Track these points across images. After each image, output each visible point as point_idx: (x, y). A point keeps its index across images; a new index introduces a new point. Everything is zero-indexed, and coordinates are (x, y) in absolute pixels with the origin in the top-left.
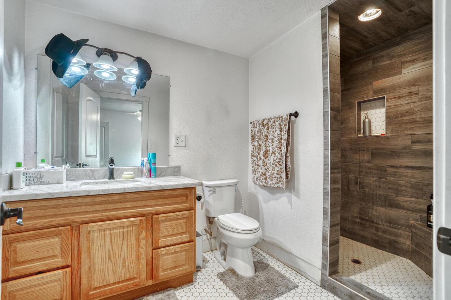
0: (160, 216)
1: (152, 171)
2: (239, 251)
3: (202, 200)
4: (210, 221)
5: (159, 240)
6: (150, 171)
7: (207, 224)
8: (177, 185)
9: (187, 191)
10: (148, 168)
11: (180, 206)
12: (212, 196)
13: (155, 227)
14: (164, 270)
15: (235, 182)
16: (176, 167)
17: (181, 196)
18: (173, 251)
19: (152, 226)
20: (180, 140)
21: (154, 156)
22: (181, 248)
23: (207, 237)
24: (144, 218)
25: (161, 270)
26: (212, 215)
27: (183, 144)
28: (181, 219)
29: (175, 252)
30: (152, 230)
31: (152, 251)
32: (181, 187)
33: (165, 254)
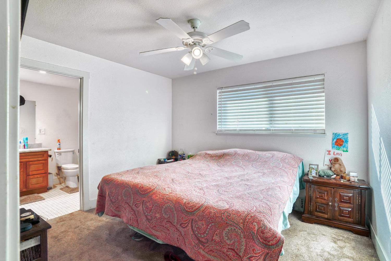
0: (30, 163)
1: (26, 146)
2: (71, 178)
3: (52, 157)
4: (59, 168)
5: (29, 172)
6: (24, 146)
7: (58, 170)
8: (39, 150)
9: (43, 153)
10: (23, 144)
11: (40, 159)
12: (59, 156)
13: (28, 167)
14: (31, 185)
15: (73, 150)
16: (39, 144)
17: (40, 155)
18: (36, 177)
19: (26, 167)
20: (42, 131)
21: (27, 139)
22: (41, 176)
23: (58, 177)
24: (23, 163)
25: (30, 185)
26: (60, 166)
27: (44, 133)
28: (40, 164)
29: (37, 178)
30: (26, 168)
31: (26, 177)
32: (41, 151)
33: (32, 178)
